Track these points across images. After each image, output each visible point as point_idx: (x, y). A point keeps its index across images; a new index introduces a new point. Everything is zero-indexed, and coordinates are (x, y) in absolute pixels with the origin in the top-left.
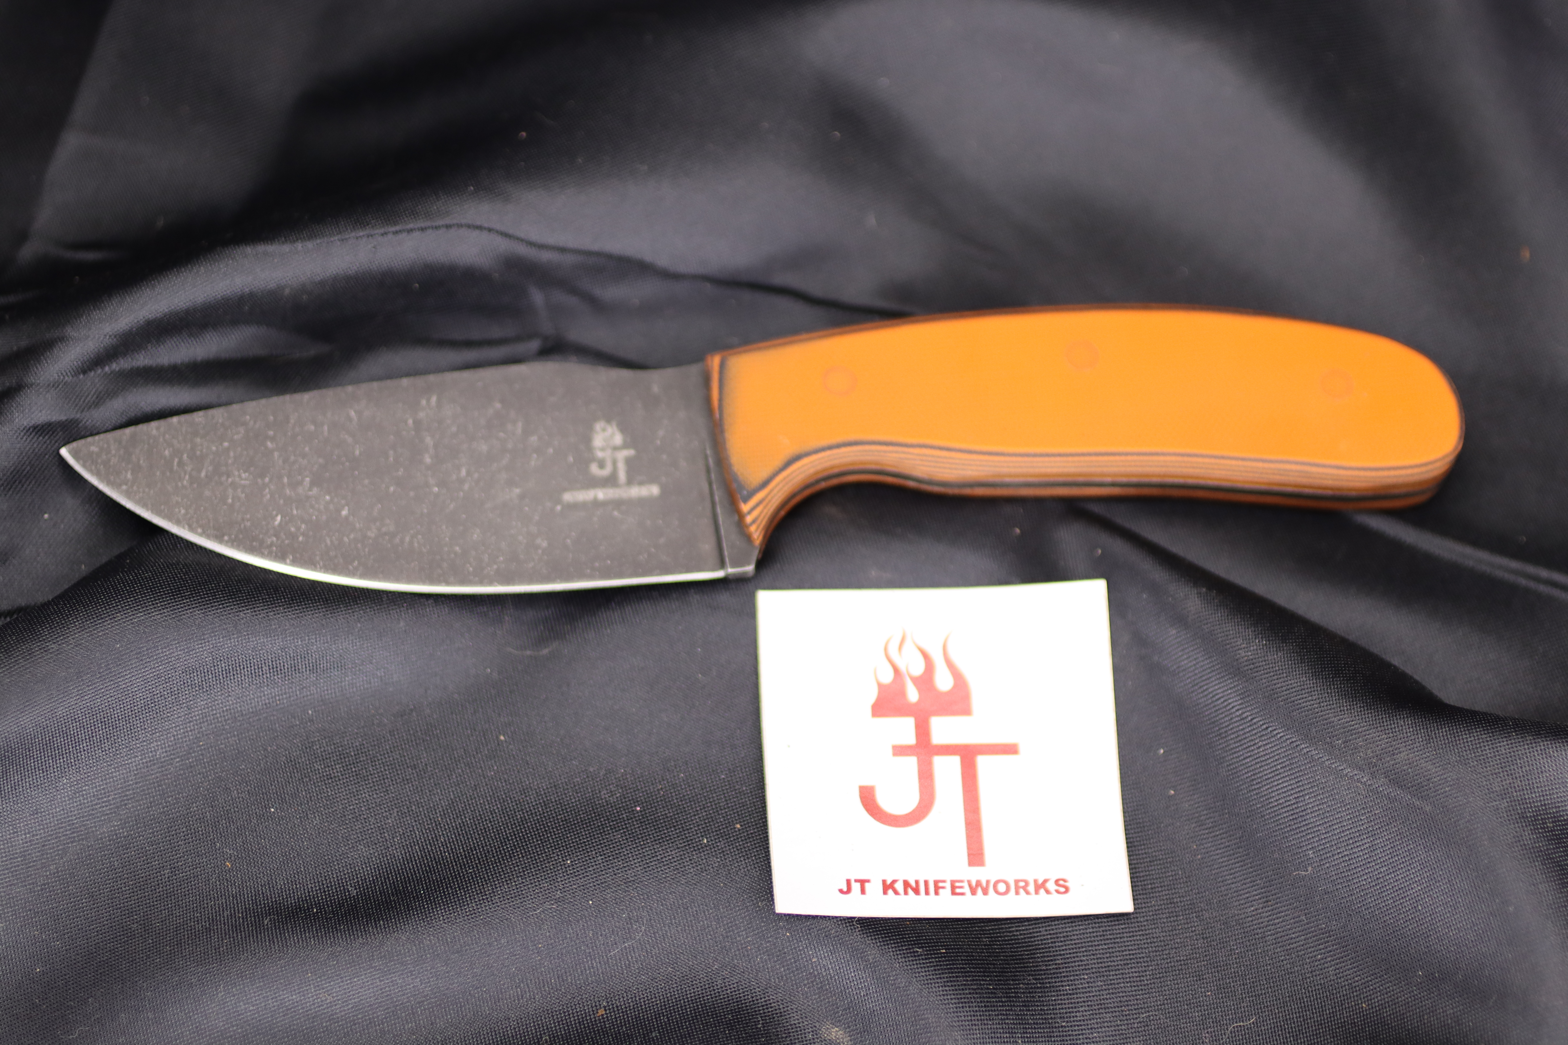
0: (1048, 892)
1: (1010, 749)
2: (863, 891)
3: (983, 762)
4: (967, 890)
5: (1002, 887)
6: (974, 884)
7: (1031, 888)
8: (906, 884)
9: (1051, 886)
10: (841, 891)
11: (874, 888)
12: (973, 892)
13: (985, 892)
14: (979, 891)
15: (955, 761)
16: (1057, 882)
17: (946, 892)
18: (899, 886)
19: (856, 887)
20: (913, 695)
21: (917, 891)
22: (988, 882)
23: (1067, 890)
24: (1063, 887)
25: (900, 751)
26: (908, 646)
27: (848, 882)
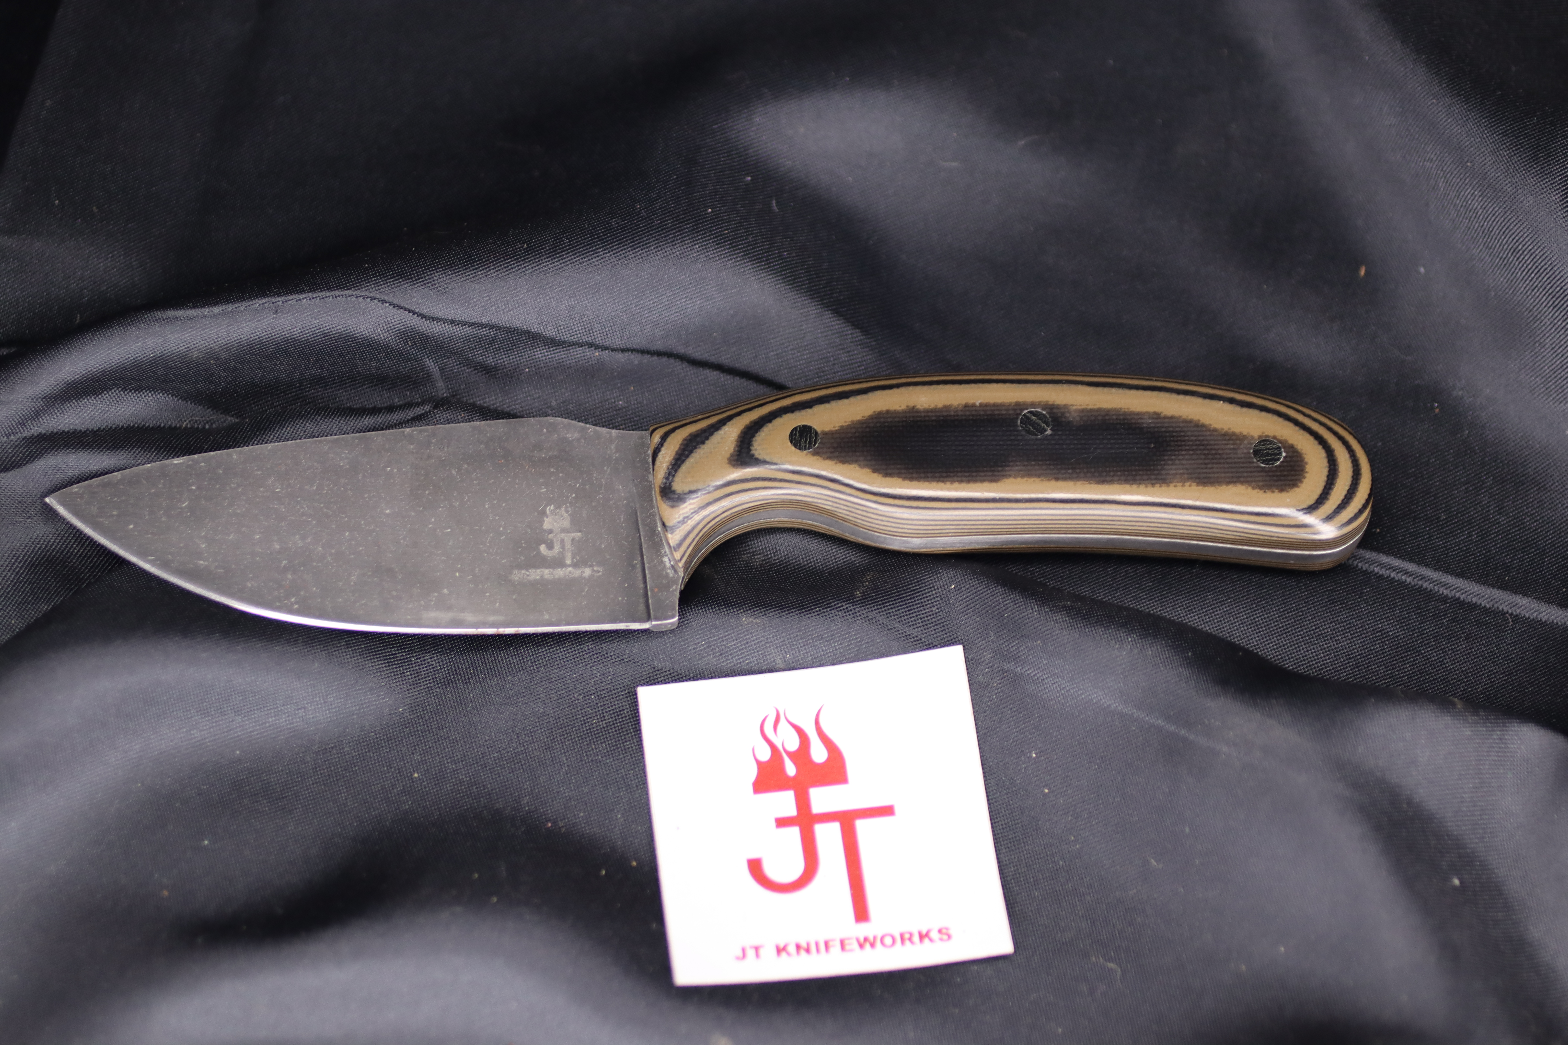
0: (931, 940)
1: (887, 811)
2: (757, 955)
3: (861, 825)
4: (856, 946)
5: (888, 940)
6: (862, 940)
7: (916, 938)
8: (798, 947)
9: (934, 935)
10: (738, 958)
11: (768, 952)
12: (861, 946)
13: (873, 945)
14: (868, 946)
15: (835, 828)
16: (940, 931)
17: (836, 948)
18: (792, 949)
19: (751, 953)
20: (791, 769)
21: (808, 951)
22: (875, 938)
23: (949, 937)
24: (945, 934)
25: (781, 822)
26: (783, 724)
27: (744, 950)
